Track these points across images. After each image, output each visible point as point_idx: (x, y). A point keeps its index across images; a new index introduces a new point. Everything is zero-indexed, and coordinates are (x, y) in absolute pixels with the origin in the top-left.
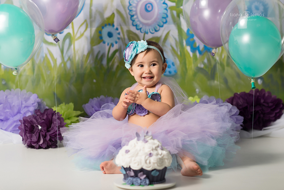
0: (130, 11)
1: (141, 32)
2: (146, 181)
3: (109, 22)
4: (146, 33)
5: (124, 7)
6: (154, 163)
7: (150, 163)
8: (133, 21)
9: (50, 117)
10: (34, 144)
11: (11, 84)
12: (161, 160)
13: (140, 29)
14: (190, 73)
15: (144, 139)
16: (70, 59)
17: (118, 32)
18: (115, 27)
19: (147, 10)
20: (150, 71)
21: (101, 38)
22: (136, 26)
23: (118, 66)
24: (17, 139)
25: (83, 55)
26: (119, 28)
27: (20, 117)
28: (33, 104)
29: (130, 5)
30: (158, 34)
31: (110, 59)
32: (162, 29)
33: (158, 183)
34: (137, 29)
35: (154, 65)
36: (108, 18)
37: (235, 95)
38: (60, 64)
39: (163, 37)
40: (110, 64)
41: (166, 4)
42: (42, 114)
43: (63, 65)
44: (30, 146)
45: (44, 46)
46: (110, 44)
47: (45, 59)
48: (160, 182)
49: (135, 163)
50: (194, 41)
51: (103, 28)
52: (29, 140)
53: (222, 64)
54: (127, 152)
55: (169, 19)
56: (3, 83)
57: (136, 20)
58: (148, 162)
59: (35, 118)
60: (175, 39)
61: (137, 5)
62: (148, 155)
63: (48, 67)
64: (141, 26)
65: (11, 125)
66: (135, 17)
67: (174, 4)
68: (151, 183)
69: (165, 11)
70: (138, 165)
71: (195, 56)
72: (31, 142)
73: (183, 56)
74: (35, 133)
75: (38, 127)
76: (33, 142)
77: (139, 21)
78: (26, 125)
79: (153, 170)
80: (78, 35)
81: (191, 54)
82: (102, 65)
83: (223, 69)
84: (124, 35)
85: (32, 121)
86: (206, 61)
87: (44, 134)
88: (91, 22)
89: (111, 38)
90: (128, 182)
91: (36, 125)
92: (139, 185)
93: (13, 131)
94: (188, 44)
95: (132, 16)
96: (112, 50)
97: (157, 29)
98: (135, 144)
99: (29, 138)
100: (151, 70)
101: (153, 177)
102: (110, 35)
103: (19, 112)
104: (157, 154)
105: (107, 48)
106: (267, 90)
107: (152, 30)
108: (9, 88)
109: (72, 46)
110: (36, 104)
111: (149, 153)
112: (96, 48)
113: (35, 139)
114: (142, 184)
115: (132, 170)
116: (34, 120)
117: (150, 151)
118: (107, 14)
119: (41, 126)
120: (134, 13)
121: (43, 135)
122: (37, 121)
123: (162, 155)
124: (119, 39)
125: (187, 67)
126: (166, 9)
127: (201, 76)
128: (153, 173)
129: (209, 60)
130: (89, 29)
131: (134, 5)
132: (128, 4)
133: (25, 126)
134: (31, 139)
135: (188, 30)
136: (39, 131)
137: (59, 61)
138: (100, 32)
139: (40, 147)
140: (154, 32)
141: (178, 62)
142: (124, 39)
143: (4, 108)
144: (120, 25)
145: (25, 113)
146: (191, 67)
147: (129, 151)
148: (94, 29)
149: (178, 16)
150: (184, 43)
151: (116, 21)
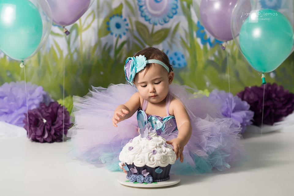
0: (139, 1)
1: (150, 23)
2: (149, 178)
3: (117, 13)
4: (155, 24)
6: (158, 160)
7: (153, 160)
8: (142, 12)
9: (55, 110)
10: (38, 138)
11: (16, 76)
12: (165, 157)
13: (149, 20)
14: (200, 65)
15: (148, 136)
16: (77, 50)
17: (126, 23)
18: (124, 18)
19: (156, 1)
21: (108, 29)
22: (145, 17)
24: (22, 132)
25: (90, 47)
26: (127, 19)
27: (24, 110)
28: (38, 97)
30: (167, 26)
31: (117, 51)
32: (171, 20)
33: (161, 180)
34: (146, 20)
36: (117, 9)
37: (246, 89)
38: (67, 56)
39: (173, 29)
40: (118, 56)
42: (47, 108)
43: (69, 57)
44: (35, 140)
45: (51, 37)
46: (118, 36)
47: (51, 50)
48: (164, 180)
49: (138, 160)
50: (204, 34)
51: (111, 18)
52: (33, 134)
53: (233, 57)
54: (131, 148)
55: (179, 10)
56: (8, 74)
57: (145, 11)
58: (151, 159)
59: (40, 111)
60: (185, 31)
62: (152, 152)
63: (54, 59)
64: (150, 17)
65: (16, 118)
66: (144, 8)
68: (154, 181)
69: (175, 2)
70: (141, 162)
71: (205, 48)
72: (35, 136)
73: (193, 49)
74: (40, 127)
75: (43, 121)
76: (38, 136)
77: (148, 12)
78: (31, 118)
79: (156, 168)
80: (85, 26)
81: (202, 46)
82: (109, 57)
83: (235, 62)
84: (132, 26)
85: (36, 115)
86: (217, 53)
87: (48, 127)
88: (99, 13)
89: (119, 30)
90: (131, 179)
91: (42, 118)
92: (142, 183)
93: (18, 124)
94: (198, 36)
95: (141, 7)
96: (120, 41)
98: (138, 141)
99: (33, 131)
101: (157, 174)
102: (118, 26)
103: (24, 105)
104: (161, 152)
105: (115, 39)
106: (279, 84)
107: (162, 21)
108: (14, 80)
109: (79, 38)
110: (41, 97)
111: (153, 150)
112: (104, 40)
113: (39, 133)
114: (145, 181)
115: (135, 167)
116: (39, 114)
117: (154, 148)
118: (115, 5)
119: (46, 119)
120: (142, 3)
121: (47, 129)
122: (42, 114)
123: (166, 153)
124: (127, 30)
125: (198, 59)
127: (211, 69)
128: (156, 171)
129: (220, 53)
130: (96, 20)
133: (29, 119)
134: (36, 133)
135: (198, 22)
136: (44, 125)
137: (65, 52)
138: (108, 23)
139: (45, 141)
140: (163, 23)
141: (187, 54)
142: (133, 30)
143: (9, 101)
144: (129, 16)
145: (30, 106)
146: (202, 60)
147: (133, 148)
148: (101, 20)
149: (189, 7)
150: (195, 35)
151: (125, 11)
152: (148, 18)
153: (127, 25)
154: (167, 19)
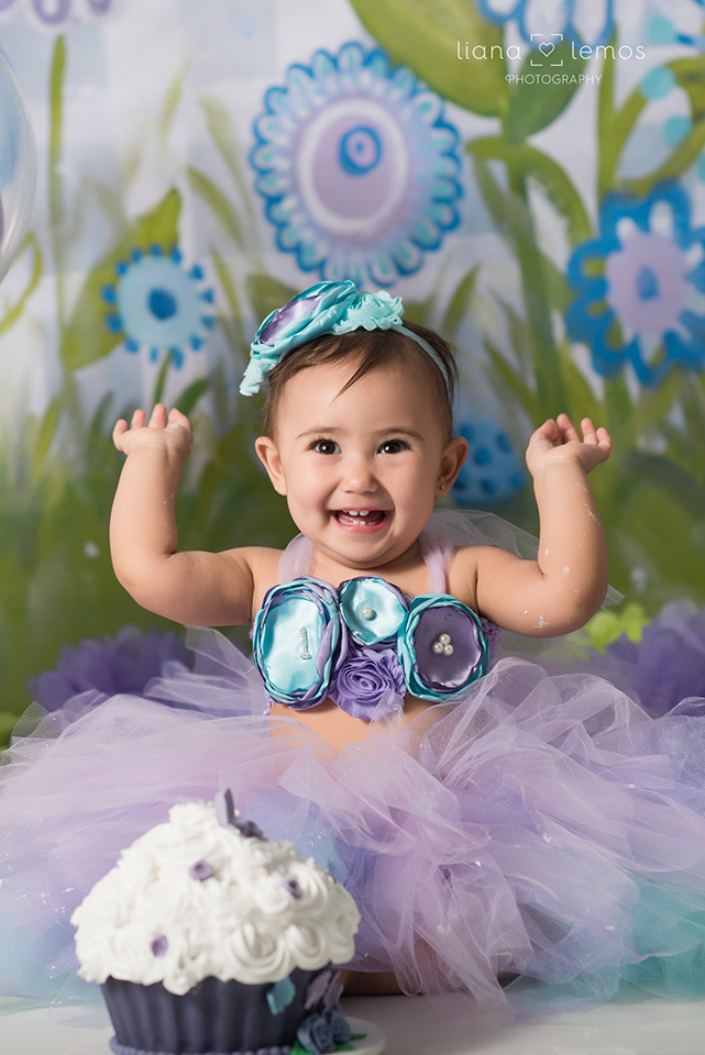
0: (264, 173)
3: (152, 240)
5: (228, 154)
8: (281, 225)
13: (320, 267)
17: (202, 286)
18: (188, 262)
19: (349, 165)
20: (373, 481)
21: (114, 323)
22: (297, 250)
23: (210, 469)
25: (26, 421)
26: (208, 266)
29: (261, 141)
30: (418, 287)
32: (433, 260)
34: (305, 268)
35: (394, 447)
36: (149, 220)
39: (443, 304)
41: (451, 128)
46: (163, 354)
50: (608, 319)
51: (122, 269)
55: (472, 205)
57: (297, 220)
60: (508, 310)
61: (297, 139)
64: (321, 250)
66: (288, 204)
67: (490, 127)
69: (447, 166)
71: (617, 394)
73: (553, 400)
77: (311, 224)
81: (597, 384)
84: (234, 304)
86: (677, 417)
88: (61, 245)
89: (170, 324)
94: (575, 334)
95: (273, 201)
97: (410, 263)
100: (378, 477)
102: (162, 306)
105: (149, 373)
107: (385, 271)
112: (93, 380)
118: (141, 198)
120: (281, 184)
124: (208, 322)
126: (451, 154)
127: (654, 498)
129: (693, 414)
130: (48, 283)
131: (282, 141)
132: (245, 139)
135: (575, 262)
138: (109, 294)
140: (391, 276)
142: (238, 321)
144: (215, 253)
148: (76, 280)
149: (520, 188)
150: (559, 328)
151: (192, 230)
152: (309, 259)
153: (208, 297)
154: (412, 255)
